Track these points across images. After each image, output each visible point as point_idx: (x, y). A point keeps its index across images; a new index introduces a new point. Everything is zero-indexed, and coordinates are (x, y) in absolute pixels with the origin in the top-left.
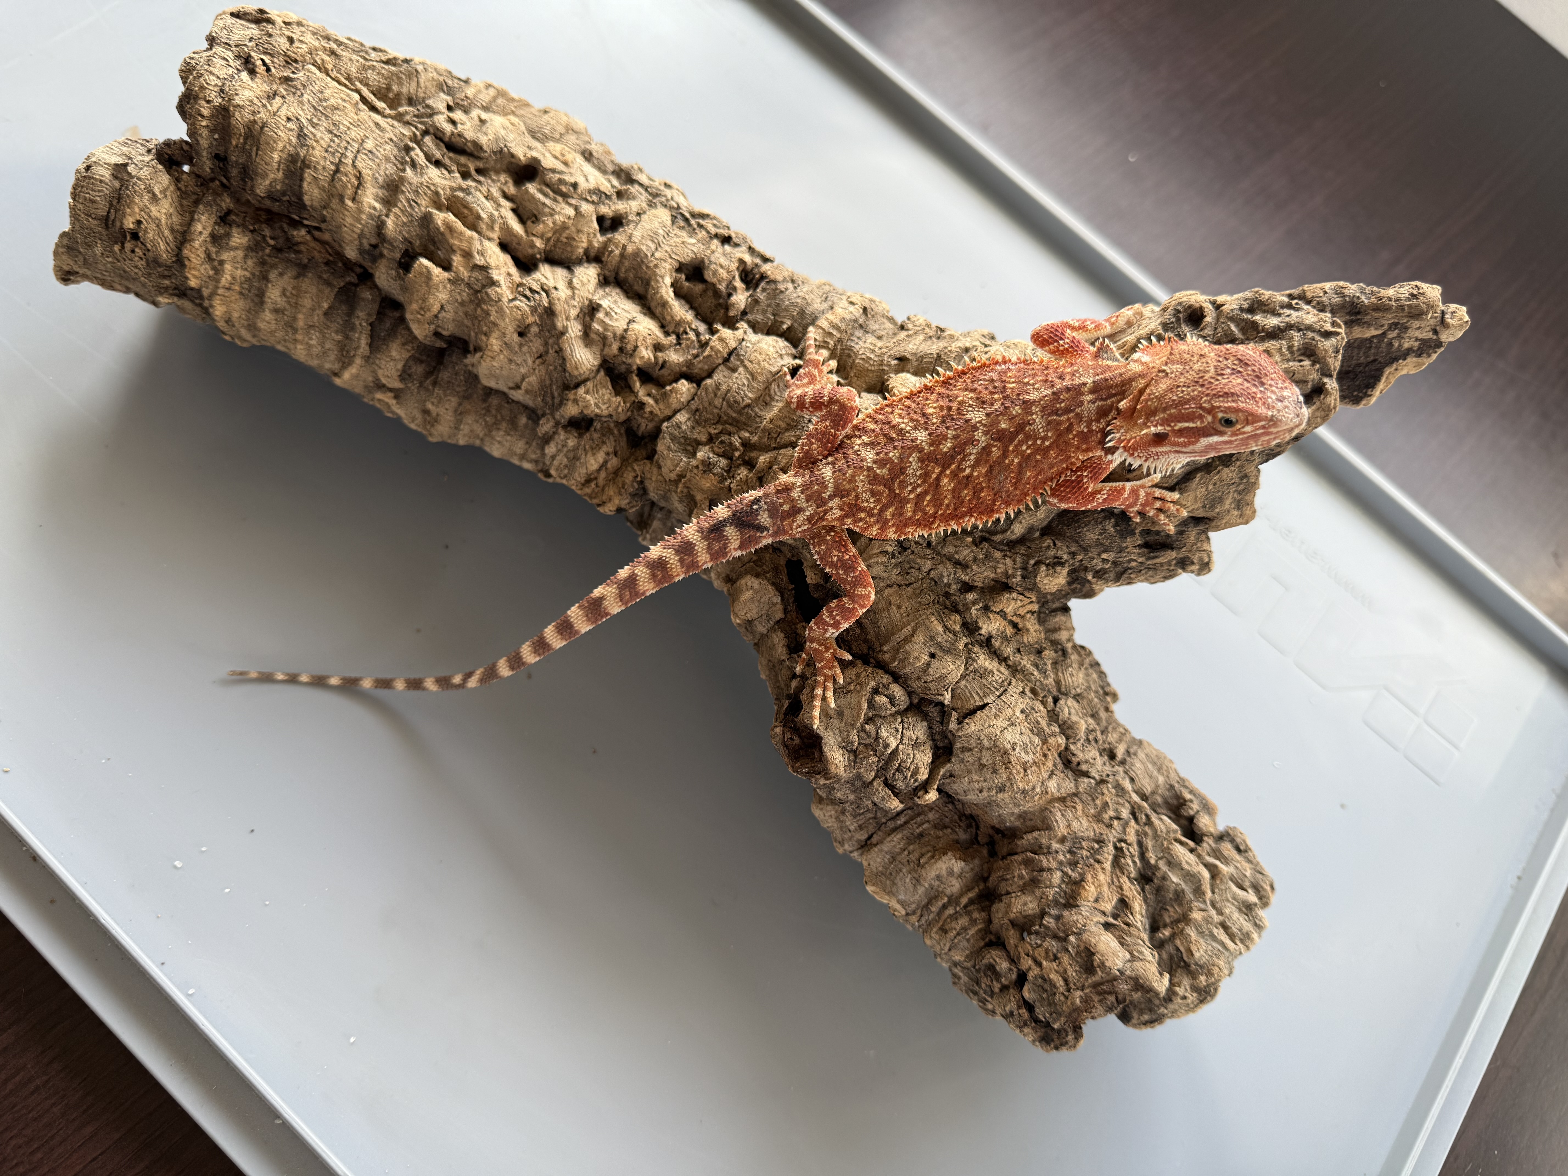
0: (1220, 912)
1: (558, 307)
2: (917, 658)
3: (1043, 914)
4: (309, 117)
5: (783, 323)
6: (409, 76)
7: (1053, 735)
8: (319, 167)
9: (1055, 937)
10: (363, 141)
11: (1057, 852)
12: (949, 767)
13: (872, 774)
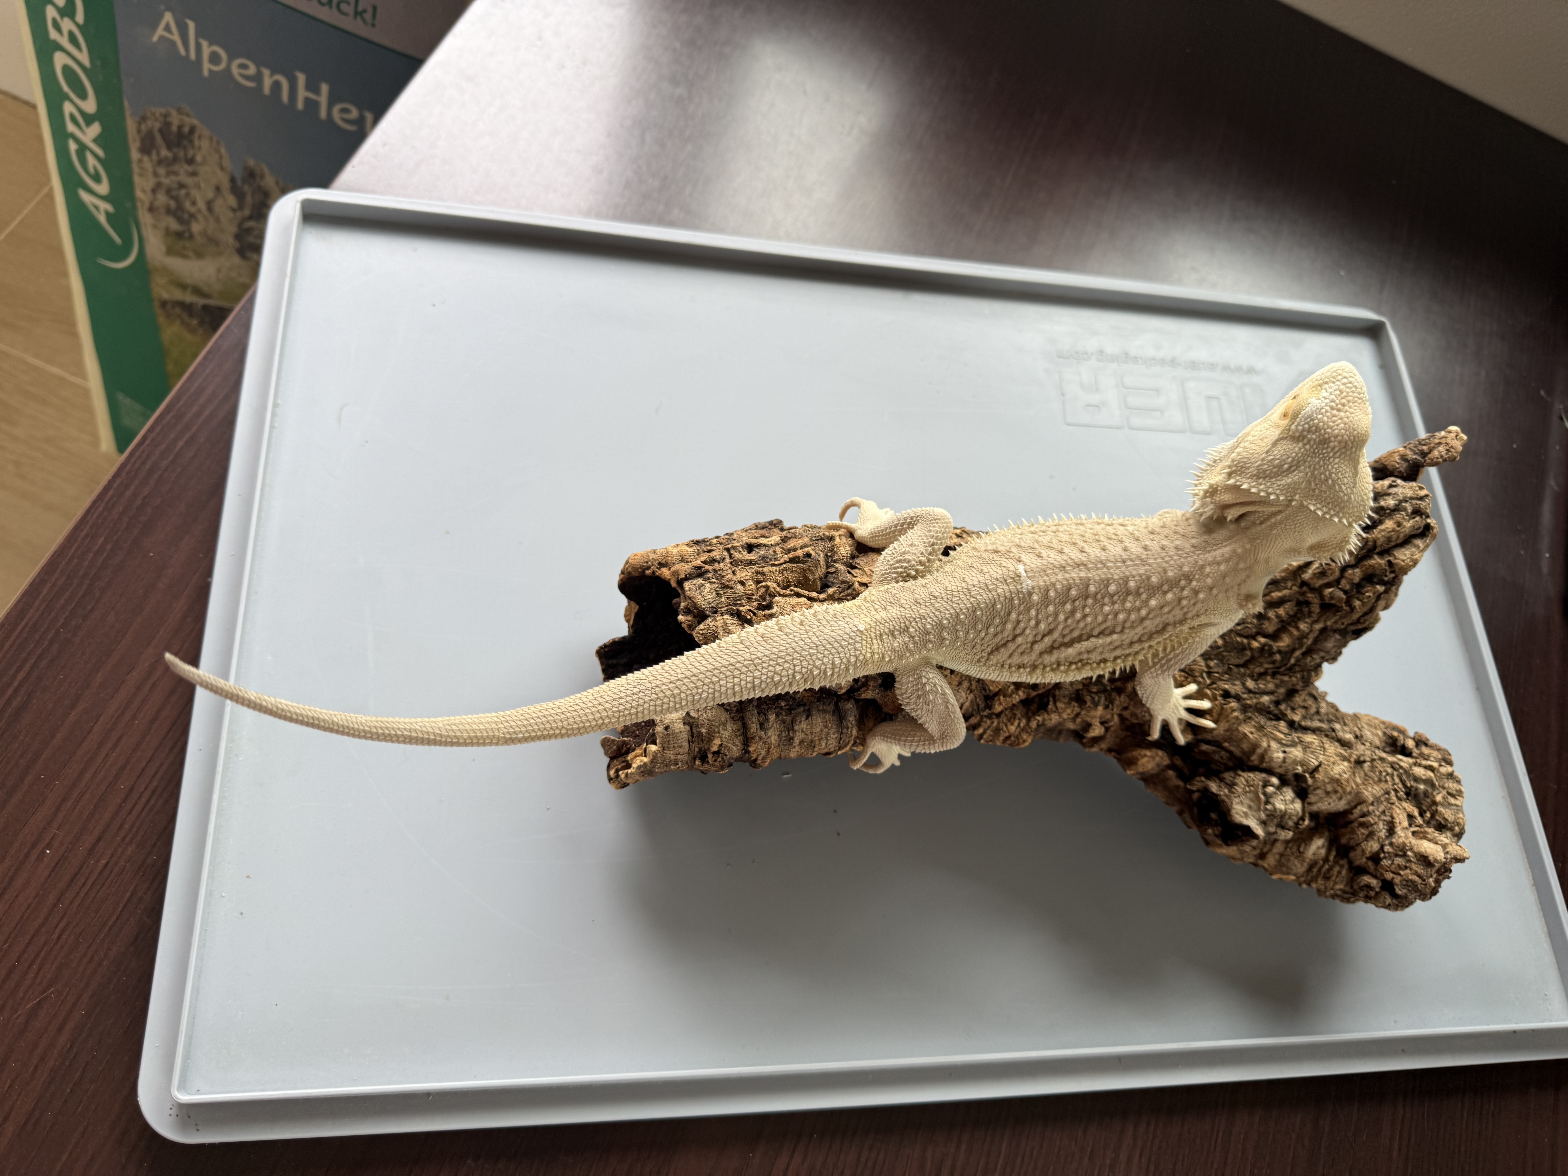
0: (1444, 788)
2: (1278, 758)
3: (1382, 847)
6: (815, 566)
7: (1350, 756)
9: (1396, 855)
11: (1374, 812)
12: (1308, 800)
13: (1274, 827)
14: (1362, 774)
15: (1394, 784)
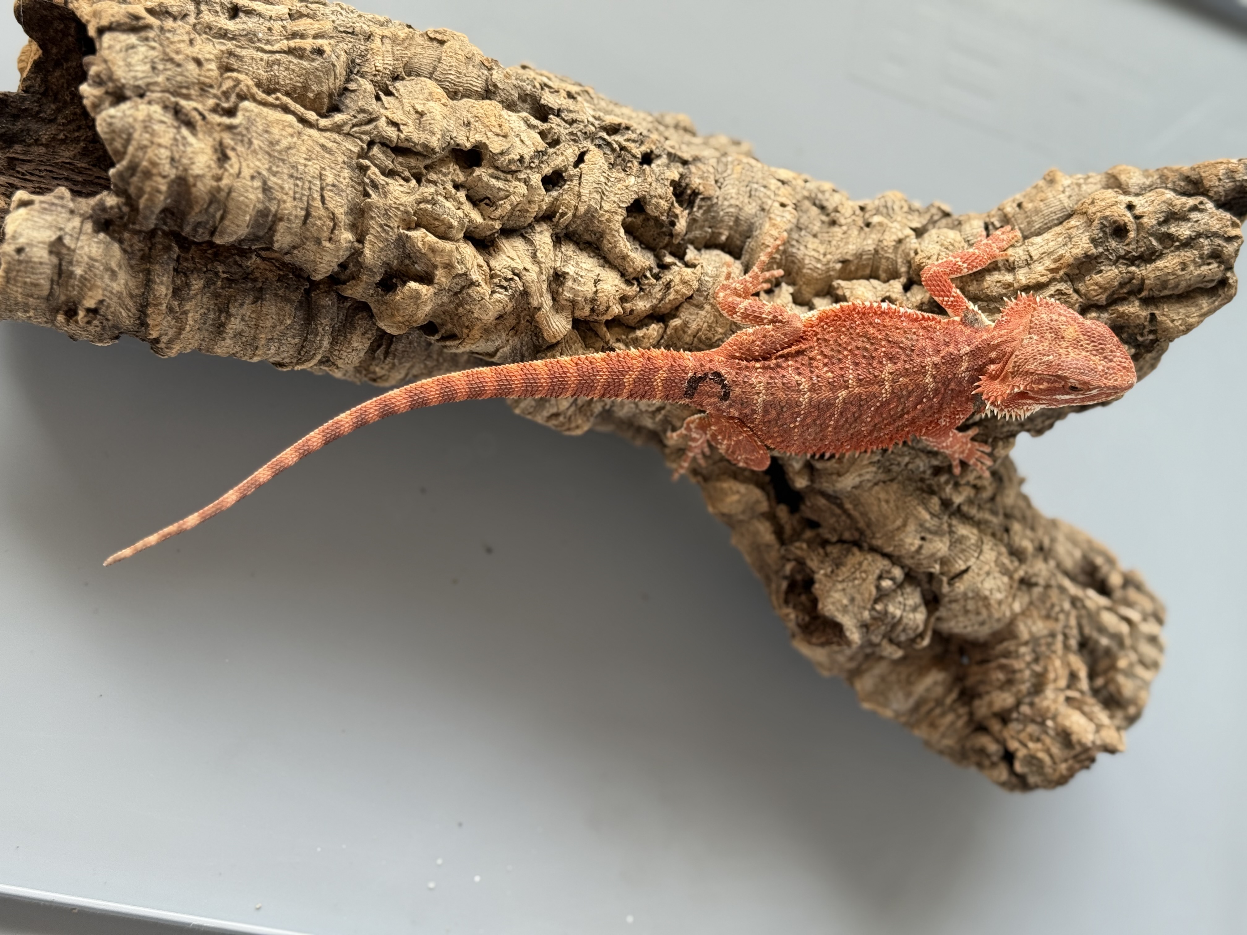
0: (1136, 651)
1: (533, 289)
2: (912, 544)
3: (1018, 704)
4: (267, 166)
5: (720, 234)
6: (327, 73)
7: (1016, 570)
8: (292, 218)
10: (321, 174)
11: (1024, 654)
12: (937, 614)
13: (880, 637)
14: (1026, 599)
15: (1066, 626)
